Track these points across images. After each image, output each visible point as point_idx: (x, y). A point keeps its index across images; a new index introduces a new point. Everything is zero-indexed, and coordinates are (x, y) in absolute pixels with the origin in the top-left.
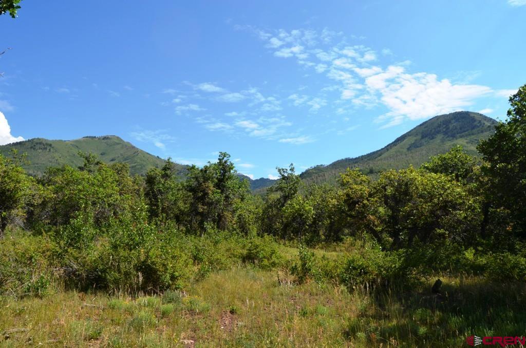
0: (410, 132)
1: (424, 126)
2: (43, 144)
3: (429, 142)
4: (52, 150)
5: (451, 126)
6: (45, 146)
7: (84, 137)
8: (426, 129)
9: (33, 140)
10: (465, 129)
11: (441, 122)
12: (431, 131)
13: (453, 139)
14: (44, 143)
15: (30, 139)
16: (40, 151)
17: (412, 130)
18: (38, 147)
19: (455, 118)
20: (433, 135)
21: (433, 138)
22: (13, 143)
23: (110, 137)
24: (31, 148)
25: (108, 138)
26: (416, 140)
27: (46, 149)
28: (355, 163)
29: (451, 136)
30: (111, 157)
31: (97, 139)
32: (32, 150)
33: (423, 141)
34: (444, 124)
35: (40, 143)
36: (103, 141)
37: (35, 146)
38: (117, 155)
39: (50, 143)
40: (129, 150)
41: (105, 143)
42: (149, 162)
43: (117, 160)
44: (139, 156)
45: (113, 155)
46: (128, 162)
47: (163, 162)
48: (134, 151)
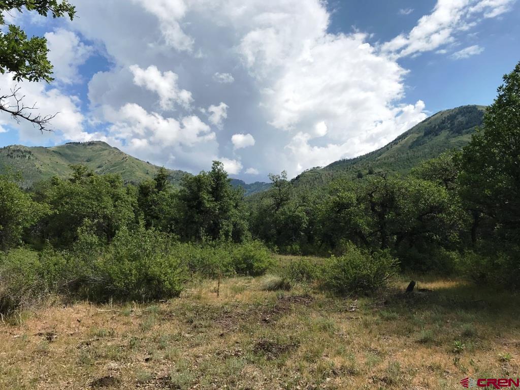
0: (412, 129)
1: (426, 123)
2: (21, 151)
3: (432, 139)
4: (31, 158)
5: (456, 122)
6: (24, 154)
8: (429, 125)
9: (9, 147)
10: (472, 124)
11: (445, 118)
12: (435, 127)
13: (458, 135)
14: (23, 150)
15: (6, 146)
16: (18, 159)
17: (414, 127)
18: (15, 155)
19: (461, 112)
20: (437, 132)
21: (436, 135)
23: (95, 142)
24: (8, 155)
25: (93, 143)
26: (418, 138)
28: (354, 164)
29: (457, 132)
30: (98, 164)
31: (81, 145)
32: (9, 158)
33: (426, 139)
34: (448, 119)
35: (18, 151)
36: (88, 147)
37: (12, 153)
38: (104, 162)
39: (28, 150)
40: (117, 156)
41: (91, 149)
42: (138, 167)
43: (104, 167)
44: (127, 162)
45: (100, 161)
46: (116, 169)
47: (154, 167)
48: (122, 157)
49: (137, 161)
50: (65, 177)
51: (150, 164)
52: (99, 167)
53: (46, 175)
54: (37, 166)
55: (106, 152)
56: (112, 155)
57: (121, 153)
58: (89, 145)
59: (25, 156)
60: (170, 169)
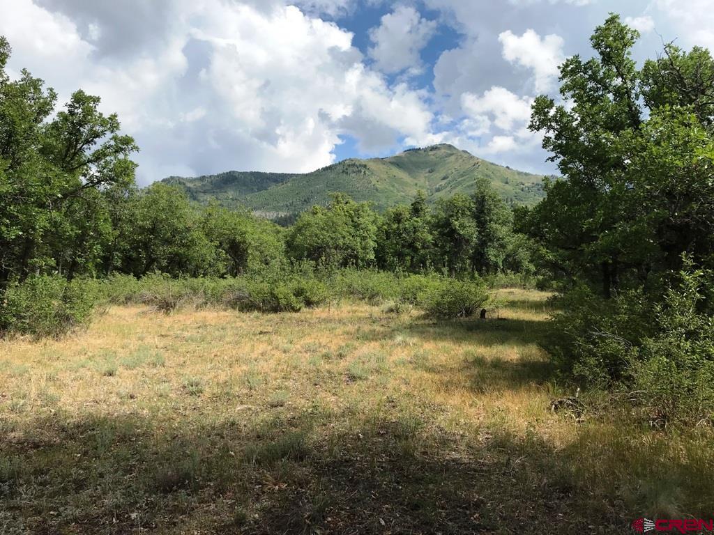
4: (367, 172)
6: (359, 169)
7: (405, 151)
9: (344, 161)
14: (358, 165)
15: (341, 161)
16: (353, 175)
18: (350, 170)
22: (323, 168)
23: (439, 146)
24: (343, 171)
25: (436, 148)
27: (360, 171)
30: (442, 175)
31: (422, 152)
32: (345, 175)
35: (353, 165)
36: (431, 153)
37: (347, 169)
38: (450, 171)
39: (364, 163)
40: (466, 161)
41: (434, 155)
42: (495, 175)
43: (450, 178)
44: (480, 169)
45: (444, 171)
46: (464, 180)
47: (516, 173)
48: (472, 162)
49: (493, 167)
50: (403, 194)
51: (511, 169)
52: (444, 179)
53: (383, 193)
54: (373, 183)
55: (452, 158)
56: (461, 160)
57: (472, 157)
58: (431, 150)
59: (361, 172)
60: (538, 174)
